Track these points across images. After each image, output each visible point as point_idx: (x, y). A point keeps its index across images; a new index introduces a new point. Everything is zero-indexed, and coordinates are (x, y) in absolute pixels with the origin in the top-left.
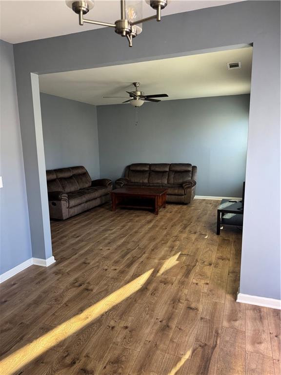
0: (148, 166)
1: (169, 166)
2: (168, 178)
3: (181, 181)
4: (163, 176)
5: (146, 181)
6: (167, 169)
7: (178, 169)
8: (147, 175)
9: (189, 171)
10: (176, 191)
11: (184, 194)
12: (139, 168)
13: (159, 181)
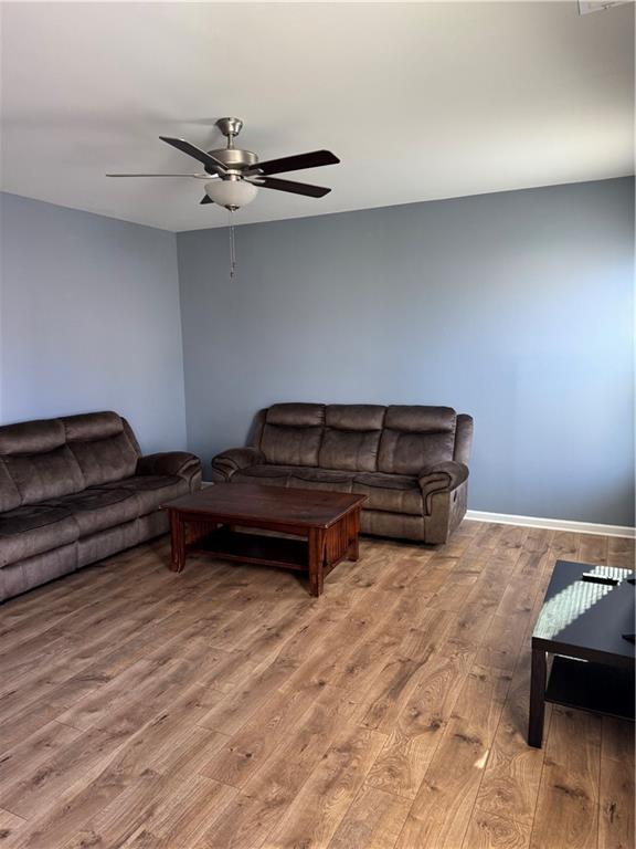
0: (320, 413)
1: (383, 413)
2: (378, 453)
3: (418, 463)
4: (362, 444)
5: (311, 458)
6: (377, 424)
7: (412, 423)
8: (314, 440)
9: (446, 432)
10: (398, 501)
11: (422, 512)
12: (290, 419)
13: (350, 461)
